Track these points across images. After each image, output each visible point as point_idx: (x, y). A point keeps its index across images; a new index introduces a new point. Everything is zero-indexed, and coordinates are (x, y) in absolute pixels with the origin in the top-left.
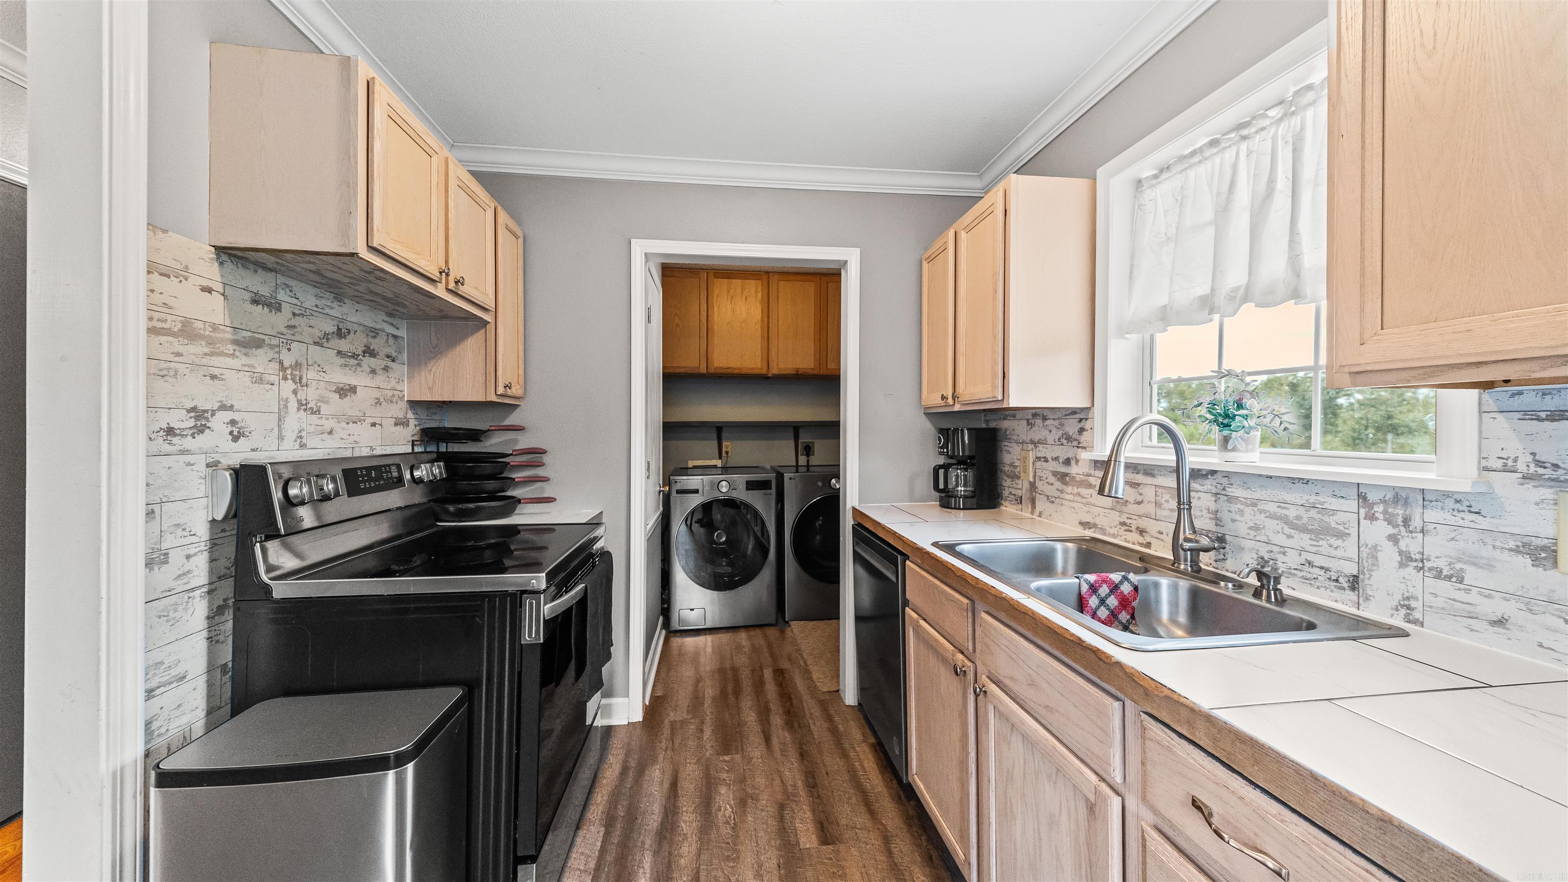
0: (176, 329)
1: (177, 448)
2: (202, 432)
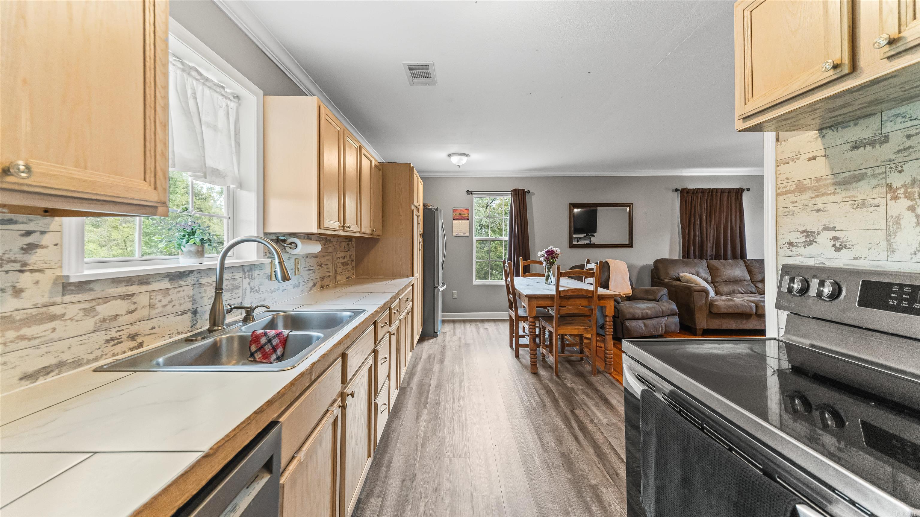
0: (793, 189)
1: (795, 253)
2: (811, 244)
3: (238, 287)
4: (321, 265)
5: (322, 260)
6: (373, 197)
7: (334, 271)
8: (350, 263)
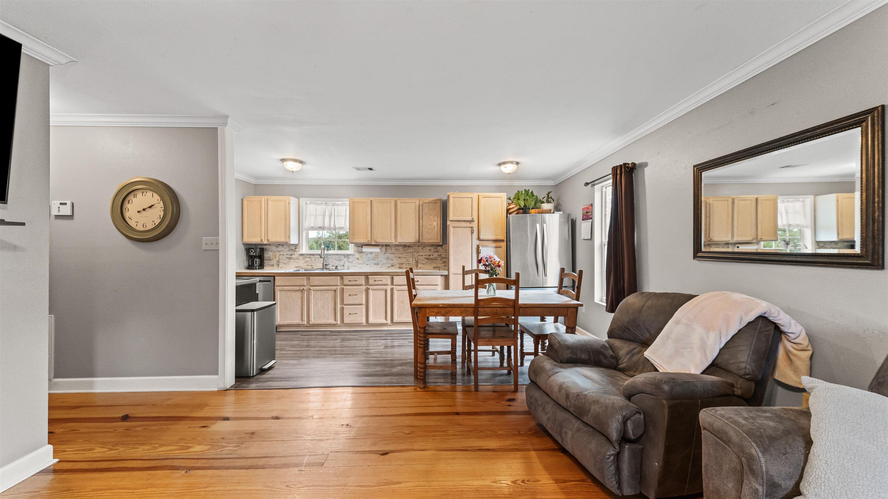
3: (342, 260)
4: (400, 258)
5: (400, 256)
6: (421, 221)
7: (414, 261)
8: (439, 259)
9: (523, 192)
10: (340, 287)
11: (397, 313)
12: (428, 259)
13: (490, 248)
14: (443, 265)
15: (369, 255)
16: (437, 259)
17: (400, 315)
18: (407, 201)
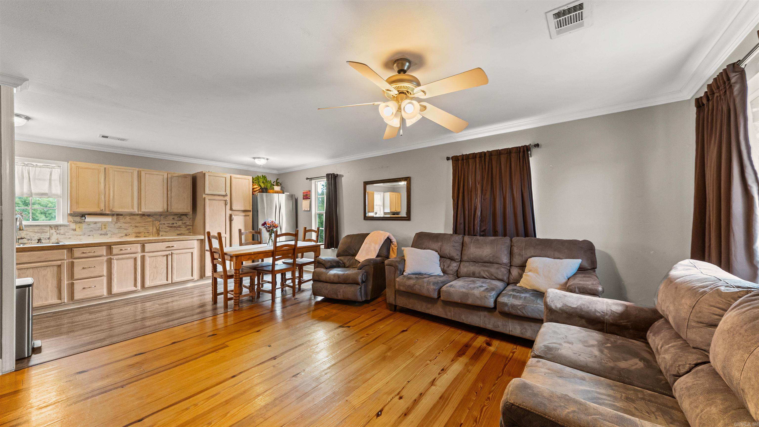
3: (46, 232)
4: (136, 227)
5: (137, 225)
6: (169, 193)
7: (155, 230)
8: (183, 227)
9: (261, 177)
10: (68, 261)
11: (149, 278)
12: (171, 227)
13: (240, 217)
14: (188, 231)
15: (92, 226)
16: (181, 226)
17: (152, 280)
18: (155, 173)
